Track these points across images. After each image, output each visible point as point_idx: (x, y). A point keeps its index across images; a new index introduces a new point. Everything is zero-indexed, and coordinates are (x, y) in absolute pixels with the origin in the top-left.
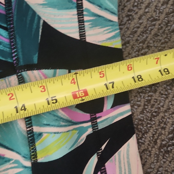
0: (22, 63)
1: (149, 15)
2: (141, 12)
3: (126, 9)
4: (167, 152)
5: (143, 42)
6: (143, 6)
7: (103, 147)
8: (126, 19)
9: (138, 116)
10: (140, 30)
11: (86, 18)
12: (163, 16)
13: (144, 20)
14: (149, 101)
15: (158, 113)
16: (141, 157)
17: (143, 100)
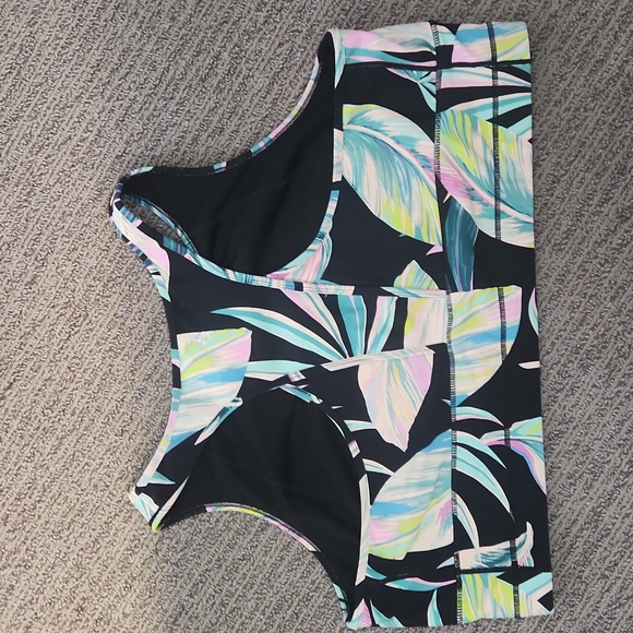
1: (549, 123)
2: (542, 120)
4: (560, 250)
6: (545, 114)
12: (565, 122)
14: (546, 204)
15: (553, 215)
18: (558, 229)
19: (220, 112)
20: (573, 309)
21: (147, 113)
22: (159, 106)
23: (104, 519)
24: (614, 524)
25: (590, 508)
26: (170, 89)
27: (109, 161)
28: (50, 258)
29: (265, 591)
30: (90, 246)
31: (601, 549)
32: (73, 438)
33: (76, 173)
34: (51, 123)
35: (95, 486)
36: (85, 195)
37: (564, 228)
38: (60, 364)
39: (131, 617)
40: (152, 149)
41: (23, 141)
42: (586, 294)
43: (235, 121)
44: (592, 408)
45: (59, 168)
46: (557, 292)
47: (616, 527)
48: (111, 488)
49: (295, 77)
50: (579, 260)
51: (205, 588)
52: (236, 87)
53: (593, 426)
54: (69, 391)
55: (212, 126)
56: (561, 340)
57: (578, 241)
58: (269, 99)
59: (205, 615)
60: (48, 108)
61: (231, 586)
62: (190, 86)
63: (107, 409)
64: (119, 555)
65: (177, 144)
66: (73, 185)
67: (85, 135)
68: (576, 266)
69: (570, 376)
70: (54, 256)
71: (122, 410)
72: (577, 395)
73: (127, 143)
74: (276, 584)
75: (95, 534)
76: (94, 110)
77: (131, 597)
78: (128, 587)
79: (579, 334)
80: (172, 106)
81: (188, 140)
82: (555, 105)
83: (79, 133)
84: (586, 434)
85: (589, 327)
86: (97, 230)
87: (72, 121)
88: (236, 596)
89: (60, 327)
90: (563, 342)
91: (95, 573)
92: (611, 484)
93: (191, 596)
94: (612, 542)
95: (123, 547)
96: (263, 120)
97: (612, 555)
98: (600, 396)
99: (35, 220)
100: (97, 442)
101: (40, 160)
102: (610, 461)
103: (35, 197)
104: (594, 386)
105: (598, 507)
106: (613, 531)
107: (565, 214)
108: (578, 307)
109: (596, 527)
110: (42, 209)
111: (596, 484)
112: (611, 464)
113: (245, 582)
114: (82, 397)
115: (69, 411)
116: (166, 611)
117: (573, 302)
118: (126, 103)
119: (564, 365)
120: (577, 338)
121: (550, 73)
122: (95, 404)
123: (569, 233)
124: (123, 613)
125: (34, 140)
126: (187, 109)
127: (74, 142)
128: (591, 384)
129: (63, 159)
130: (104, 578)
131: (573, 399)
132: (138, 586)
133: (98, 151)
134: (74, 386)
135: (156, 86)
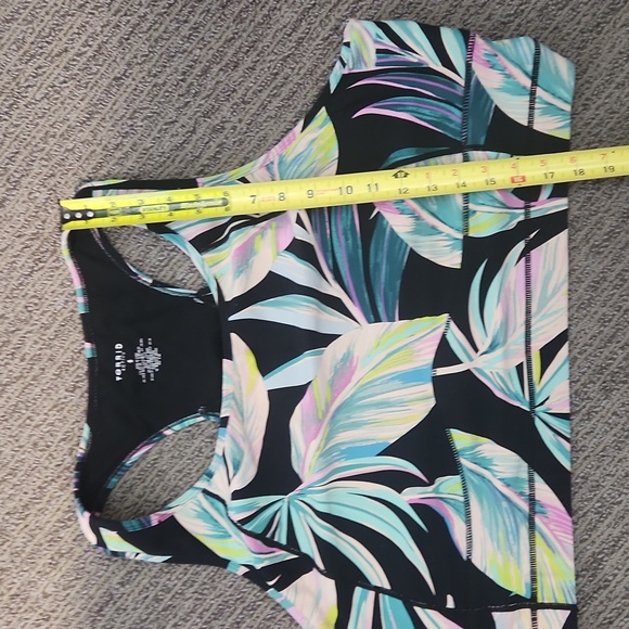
0: (469, 143)
3: (584, 97)
5: (596, 135)
7: (532, 236)
8: (581, 108)
9: (574, 212)
10: (595, 122)
11: (536, 106)
13: (601, 112)
16: (569, 254)
17: (583, 197)
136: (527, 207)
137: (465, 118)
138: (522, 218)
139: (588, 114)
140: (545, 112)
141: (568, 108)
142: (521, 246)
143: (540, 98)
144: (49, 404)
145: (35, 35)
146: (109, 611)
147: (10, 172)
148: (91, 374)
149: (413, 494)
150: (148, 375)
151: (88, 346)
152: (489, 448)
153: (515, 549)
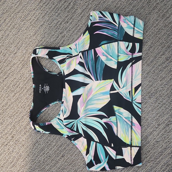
1: (152, 32)
2: (150, 31)
3: (146, 30)
4: (149, 66)
5: (149, 38)
6: (151, 29)
7: (133, 61)
8: (145, 32)
9: (143, 56)
10: (149, 35)
11: (135, 31)
12: (156, 32)
13: (150, 33)
14: (147, 53)
15: (149, 56)
16: (142, 66)
17: (146, 53)
18: (149, 60)
19: (68, 17)
20: (150, 81)
21: (50, 15)
22: (53, 14)
23: (22, 116)
24: (151, 140)
25: (145, 135)
26: (57, 10)
27: (39, 26)
28: (21, 48)
29: (58, 141)
30: (31, 47)
31: (147, 146)
32: (18, 94)
33: (31, 28)
34: (27, 14)
35: (22, 107)
36: (32, 34)
37: (151, 60)
38: (19, 75)
39: (24, 141)
40: (50, 24)
41: (19, 18)
42: (154, 78)
43: (71, 20)
44: (150, 109)
45: (27, 26)
46: (146, 77)
47: (151, 141)
48: (25, 108)
49: (88, 11)
50: (153, 69)
51: (44, 137)
52: (73, 12)
53: (150, 114)
54: (19, 82)
55: (65, 21)
56: (145, 89)
57: (154, 64)
58: (81, 16)
59: (42, 144)
60: (27, 11)
61: (50, 138)
62: (62, 10)
63: (28, 88)
64: (24, 125)
65: (56, 24)
66: (29, 31)
67: (34, 19)
68: (152, 71)
69: (146, 99)
70: (22, 48)
71: (31, 89)
72: (147, 105)
73: (44, 22)
74: (61, 140)
75: (19, 119)
76: (37, 13)
77: (25, 136)
78: (25, 134)
79: (150, 89)
80: (57, 14)
81: (59, 23)
82: (154, 27)
83: (33, 18)
84: (148, 115)
85: (153, 87)
86: (33, 43)
87: (32, 15)
88: (51, 141)
89: (20, 66)
90: (145, 90)
91: (18, 129)
92: (152, 130)
93: (40, 139)
94: (149, 145)
95: (26, 123)
96: (78, 21)
97: (149, 149)
98: (153, 106)
99: (19, 38)
100: (24, 96)
101: (23, 23)
102: (153, 123)
103: (20, 33)
104: (152, 103)
105: (147, 135)
106: (150, 142)
107: (152, 56)
108: (151, 81)
109: (146, 140)
110: (21, 36)
111: (148, 129)
112: (153, 125)
113: (54, 138)
114: (22, 84)
115: (19, 87)
116: (33, 141)
117: (150, 80)
118: (45, 12)
119: (145, 96)
120: (149, 90)
121: (154, 19)
122: (25, 86)
123: (152, 62)
124: (23, 140)
125: (22, 18)
126: (60, 16)
127: (31, 20)
128: (151, 102)
129: (28, 24)
130: (20, 130)
131: (145, 106)
132: (28, 134)
133: (37, 23)
134: (21, 81)
135: (54, 9)
136: (132, 55)
137: (118, 34)
138: (131, 57)
139: (147, 33)
140: (137, 33)
141: (142, 32)
142: (131, 64)
143: (136, 30)
144: (25, 98)
145: (24, 16)
146: (37, 145)
147: (18, 46)
148: (34, 91)
149: (105, 120)
150: (46, 92)
151: (34, 85)
152: (122, 110)
153: (128, 133)
